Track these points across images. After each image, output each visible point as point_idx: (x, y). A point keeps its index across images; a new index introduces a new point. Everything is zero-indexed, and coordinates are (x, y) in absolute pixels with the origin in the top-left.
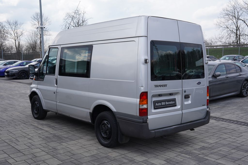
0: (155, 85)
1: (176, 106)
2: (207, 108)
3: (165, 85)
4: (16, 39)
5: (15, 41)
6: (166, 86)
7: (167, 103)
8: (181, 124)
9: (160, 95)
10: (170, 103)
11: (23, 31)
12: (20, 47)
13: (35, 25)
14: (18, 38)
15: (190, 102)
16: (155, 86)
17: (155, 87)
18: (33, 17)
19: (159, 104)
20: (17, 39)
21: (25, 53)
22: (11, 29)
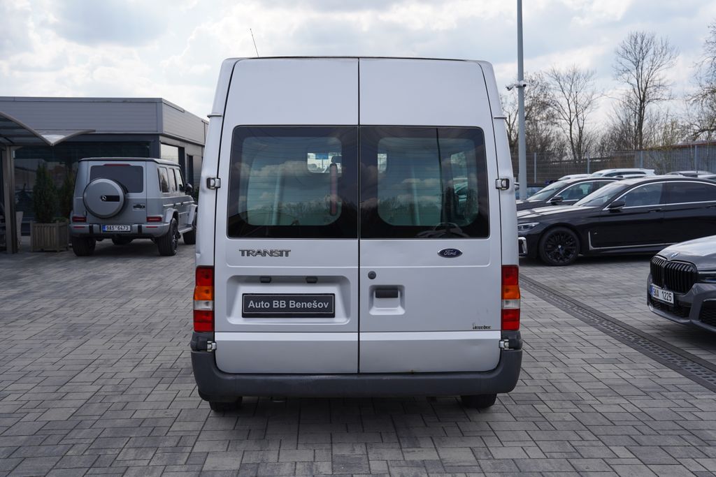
0: (243, 249)
1: (333, 316)
2: (500, 338)
3: (281, 252)
4: (572, 120)
5: (571, 125)
6: (287, 255)
7: (292, 304)
8: (359, 374)
9: (266, 280)
10: (309, 305)
11: (593, 94)
12: (583, 139)
13: (625, 72)
14: (580, 116)
15: (400, 311)
16: (243, 252)
17: (243, 255)
18: (621, 50)
19: (262, 304)
20: (576, 120)
21: (598, 159)
22: (561, 93)
